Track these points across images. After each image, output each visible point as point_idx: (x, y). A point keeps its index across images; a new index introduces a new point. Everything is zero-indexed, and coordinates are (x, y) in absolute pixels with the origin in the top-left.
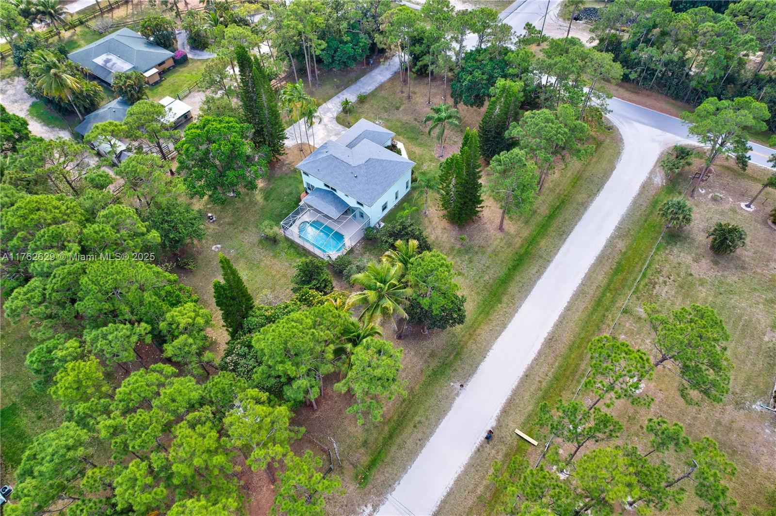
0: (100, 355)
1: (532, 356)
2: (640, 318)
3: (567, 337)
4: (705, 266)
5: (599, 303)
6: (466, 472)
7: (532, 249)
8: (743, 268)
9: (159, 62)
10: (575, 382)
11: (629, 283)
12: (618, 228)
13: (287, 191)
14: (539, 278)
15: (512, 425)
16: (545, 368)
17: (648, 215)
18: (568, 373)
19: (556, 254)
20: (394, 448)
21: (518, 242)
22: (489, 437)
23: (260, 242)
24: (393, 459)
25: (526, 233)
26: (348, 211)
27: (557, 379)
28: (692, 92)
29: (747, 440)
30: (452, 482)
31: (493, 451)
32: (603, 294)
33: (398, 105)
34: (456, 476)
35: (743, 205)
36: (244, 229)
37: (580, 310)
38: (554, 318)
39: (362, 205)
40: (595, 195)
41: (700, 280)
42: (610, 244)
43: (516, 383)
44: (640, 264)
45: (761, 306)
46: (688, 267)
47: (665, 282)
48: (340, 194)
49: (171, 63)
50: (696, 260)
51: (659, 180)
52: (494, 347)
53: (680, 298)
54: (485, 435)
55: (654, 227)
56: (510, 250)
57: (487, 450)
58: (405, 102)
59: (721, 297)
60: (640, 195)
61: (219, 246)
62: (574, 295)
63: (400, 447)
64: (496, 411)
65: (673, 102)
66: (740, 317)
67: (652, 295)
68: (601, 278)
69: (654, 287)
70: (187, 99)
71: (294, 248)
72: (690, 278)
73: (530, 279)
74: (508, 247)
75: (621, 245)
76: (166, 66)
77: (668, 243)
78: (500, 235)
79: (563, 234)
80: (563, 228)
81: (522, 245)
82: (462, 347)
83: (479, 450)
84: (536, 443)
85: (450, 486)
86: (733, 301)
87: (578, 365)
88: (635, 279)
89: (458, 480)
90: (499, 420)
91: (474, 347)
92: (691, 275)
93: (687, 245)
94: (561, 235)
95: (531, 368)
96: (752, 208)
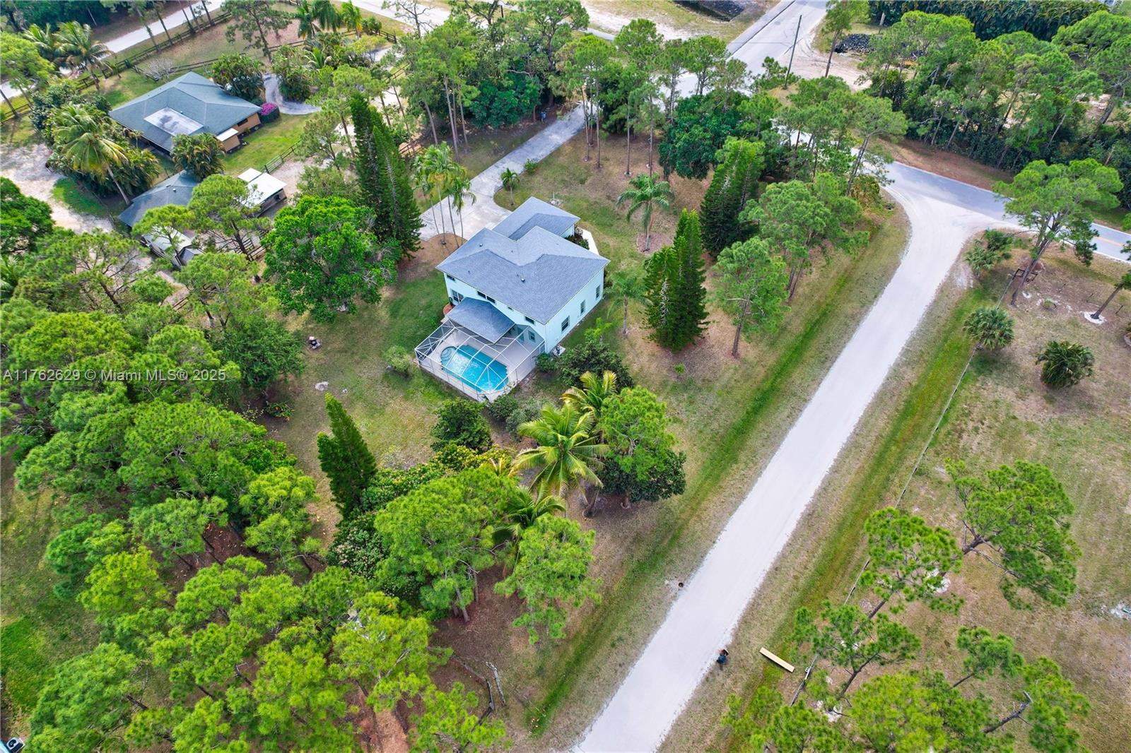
0: (154, 543)
1: (784, 539)
2: (940, 483)
3: (834, 511)
4: (1034, 405)
5: (880, 460)
6: (689, 712)
7: (781, 383)
8: (1090, 407)
9: (239, 120)
10: (847, 577)
11: (923, 431)
12: (906, 352)
13: (423, 302)
14: (791, 425)
15: (756, 642)
16: (803, 557)
17: (949, 332)
18: (837, 563)
19: (815, 390)
20: (582, 678)
21: (760, 372)
22: (723, 660)
23: (386, 376)
24: (582, 694)
25: (771, 360)
26: (513, 330)
27: (820, 573)
28: (1008, 154)
29: (1105, 662)
30: (669, 728)
31: (729, 681)
32: (886, 448)
33: (583, 177)
34: (675, 717)
35: (1087, 315)
36: (362, 358)
37: (854, 471)
38: (815, 484)
39: (532, 322)
40: (871, 303)
41: (1028, 425)
42: (895, 374)
43: (761, 580)
44: (939, 402)
45: (1119, 463)
46: (1010, 406)
47: (976, 429)
48: (500, 306)
49: (255, 121)
50: (1021, 397)
51: (965, 280)
52: (728, 527)
53: (999, 452)
54: (717, 657)
55: (959, 349)
56: (748, 384)
57: (720, 679)
58: (594, 172)
59: (1059, 450)
60: (936, 303)
61: (325, 383)
62: (843, 449)
63: (592, 676)
64: (733, 621)
65: (982, 167)
66: (1088, 479)
67: (957, 447)
68: (882, 424)
69: (960, 437)
70: (279, 172)
71: (434, 385)
72: (1013, 422)
73: (779, 427)
74: (746, 381)
75: (910, 375)
76: (248, 125)
77: (980, 373)
78: (733, 363)
79: (826, 361)
80: (826, 352)
81: (767, 377)
82: (681, 528)
83: (707, 679)
84: (791, 668)
85: (666, 733)
86: (1076, 456)
87: (850, 553)
88: (933, 426)
89: (678, 725)
90: (736, 635)
91: (698, 527)
92: (1014, 418)
93: (1006, 374)
94: (823, 363)
95: (782, 557)
96: (1101, 320)
